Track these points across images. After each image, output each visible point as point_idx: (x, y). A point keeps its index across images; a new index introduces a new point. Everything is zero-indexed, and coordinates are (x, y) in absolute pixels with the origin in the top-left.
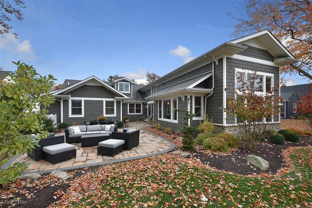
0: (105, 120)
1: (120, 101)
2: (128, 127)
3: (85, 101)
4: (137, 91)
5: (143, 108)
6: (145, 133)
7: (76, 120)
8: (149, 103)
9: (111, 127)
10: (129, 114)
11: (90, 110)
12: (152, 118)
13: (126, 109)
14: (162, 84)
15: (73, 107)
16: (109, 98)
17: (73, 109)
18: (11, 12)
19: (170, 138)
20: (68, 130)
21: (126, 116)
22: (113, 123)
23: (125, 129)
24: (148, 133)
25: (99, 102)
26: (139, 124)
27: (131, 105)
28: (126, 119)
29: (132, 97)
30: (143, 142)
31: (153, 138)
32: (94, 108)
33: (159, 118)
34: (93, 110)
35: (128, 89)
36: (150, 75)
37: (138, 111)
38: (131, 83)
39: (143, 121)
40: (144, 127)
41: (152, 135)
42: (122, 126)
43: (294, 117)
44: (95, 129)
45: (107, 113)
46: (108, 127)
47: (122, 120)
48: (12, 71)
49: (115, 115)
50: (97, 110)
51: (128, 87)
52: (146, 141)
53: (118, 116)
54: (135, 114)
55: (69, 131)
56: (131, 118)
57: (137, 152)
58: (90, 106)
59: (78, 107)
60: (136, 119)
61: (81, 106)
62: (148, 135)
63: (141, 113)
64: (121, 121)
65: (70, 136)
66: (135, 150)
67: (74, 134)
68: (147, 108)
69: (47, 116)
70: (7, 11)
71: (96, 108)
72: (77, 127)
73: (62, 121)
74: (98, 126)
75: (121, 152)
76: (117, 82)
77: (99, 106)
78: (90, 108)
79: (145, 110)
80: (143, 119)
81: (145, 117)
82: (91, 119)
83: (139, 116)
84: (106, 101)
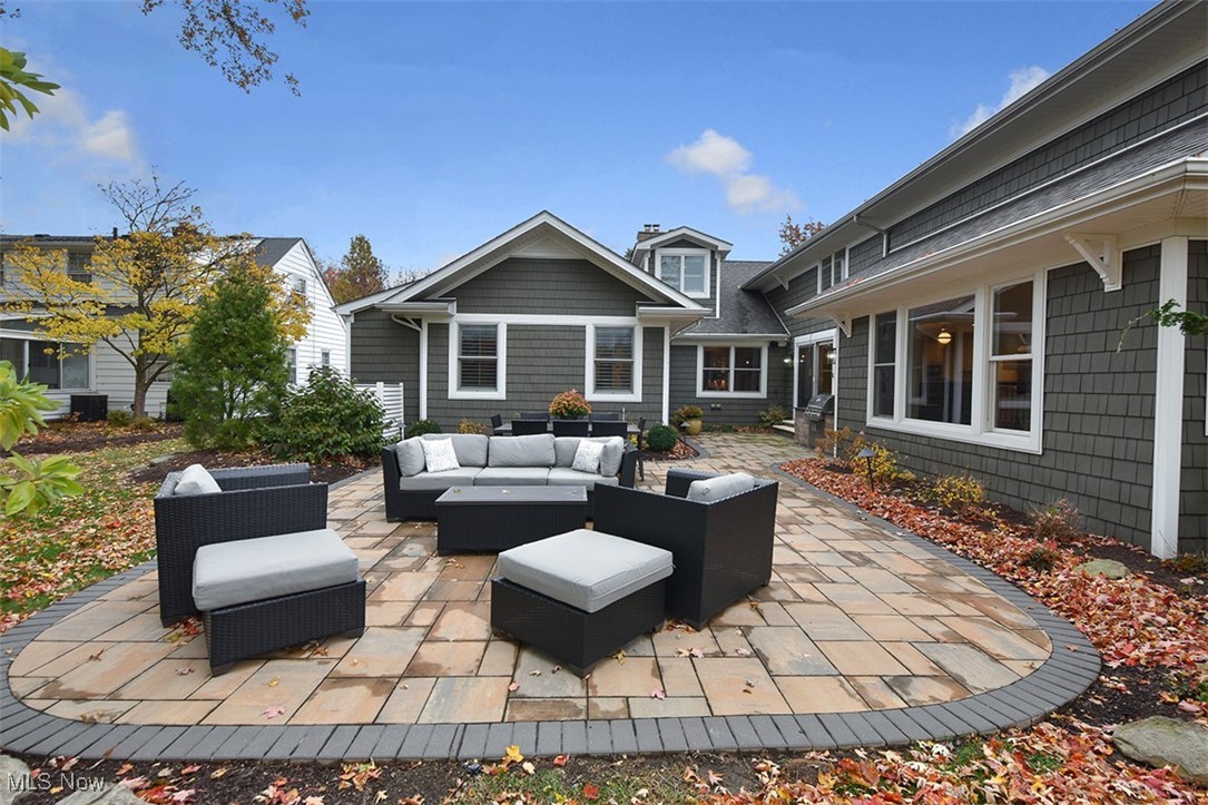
0: (585, 413)
1: (663, 328)
2: (697, 454)
3: (511, 328)
4: (743, 289)
5: (769, 368)
6: (795, 497)
7: (476, 413)
8: (801, 340)
9: (606, 452)
10: (700, 393)
11: (531, 370)
12: (823, 414)
13: (690, 370)
14: (890, 232)
15: (463, 354)
16: (612, 315)
17: (464, 364)
19: (991, 551)
20: (396, 455)
21: (689, 404)
22: (619, 430)
23: (681, 467)
24: (810, 496)
25: (568, 335)
26: (751, 446)
27: (715, 355)
28: (689, 417)
29: (718, 316)
30: (795, 566)
31: (856, 536)
32: (548, 361)
33: (875, 415)
34: (542, 370)
35: (702, 280)
36: (797, 230)
37: (747, 381)
38: (713, 253)
39: (770, 429)
40: (781, 460)
41: (846, 515)
42: (669, 449)
44: (525, 458)
45: (600, 385)
46: (590, 449)
47: (670, 421)
48: (299, 236)
49: (636, 396)
50: (560, 370)
51: (701, 272)
52: (813, 559)
53: (652, 399)
54: (731, 394)
55: (400, 459)
56: (709, 412)
57: (764, 661)
58: (530, 352)
59: (483, 354)
60: (737, 419)
61: (493, 349)
62: (818, 511)
63: (763, 394)
64: (666, 422)
65: (405, 484)
66: (746, 630)
67: (424, 475)
68: (793, 368)
69: (363, 389)
71: (556, 362)
72: (443, 438)
73: (423, 415)
74: (541, 442)
75: (650, 633)
76: (653, 252)
77: (566, 353)
78: (529, 361)
79: (781, 376)
80: (768, 421)
81: (778, 411)
82: (533, 408)
83: (750, 407)
84: (597, 328)
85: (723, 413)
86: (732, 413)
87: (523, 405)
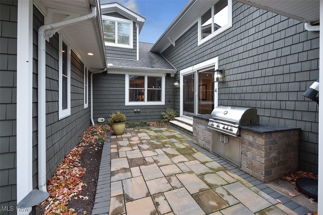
4: (151, 51)
5: (166, 88)
8: (184, 72)
10: (128, 103)
13: (121, 89)
27: (137, 81)
29: (138, 59)
37: (154, 96)
38: (134, 23)
54: (146, 103)
56: (133, 114)
60: (149, 117)
63: (163, 102)
68: (180, 88)
79: (173, 93)
80: (166, 118)
81: (172, 112)
83: (156, 110)
85: (141, 114)
86: (147, 114)
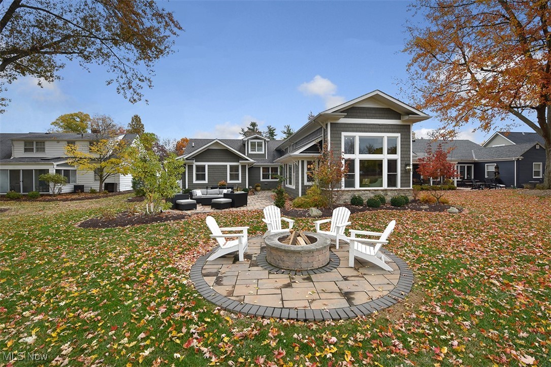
0: (226, 185)
1: (246, 165)
3: (208, 166)
4: (276, 150)
9: (228, 191)
10: (262, 180)
11: (214, 176)
13: (259, 174)
14: (296, 143)
15: (197, 172)
16: (233, 162)
17: (197, 175)
18: (143, 81)
21: (258, 183)
25: (223, 167)
27: (265, 169)
28: (257, 186)
29: (266, 158)
32: (218, 173)
34: (217, 176)
35: (262, 149)
37: (274, 176)
38: (265, 141)
43: (529, 186)
44: (214, 193)
45: (231, 179)
46: (225, 191)
47: (248, 187)
49: (240, 181)
50: (221, 176)
51: (262, 146)
53: (244, 182)
54: (270, 180)
59: (201, 172)
60: (272, 187)
61: (204, 171)
70: (140, 80)
71: (220, 174)
72: (199, 190)
73: (187, 188)
74: (217, 190)
76: (248, 141)
77: (222, 171)
78: (213, 174)
82: (215, 185)
83: (275, 184)
84: (230, 166)
85: (267, 185)
86: (270, 185)
87: (212, 184)
